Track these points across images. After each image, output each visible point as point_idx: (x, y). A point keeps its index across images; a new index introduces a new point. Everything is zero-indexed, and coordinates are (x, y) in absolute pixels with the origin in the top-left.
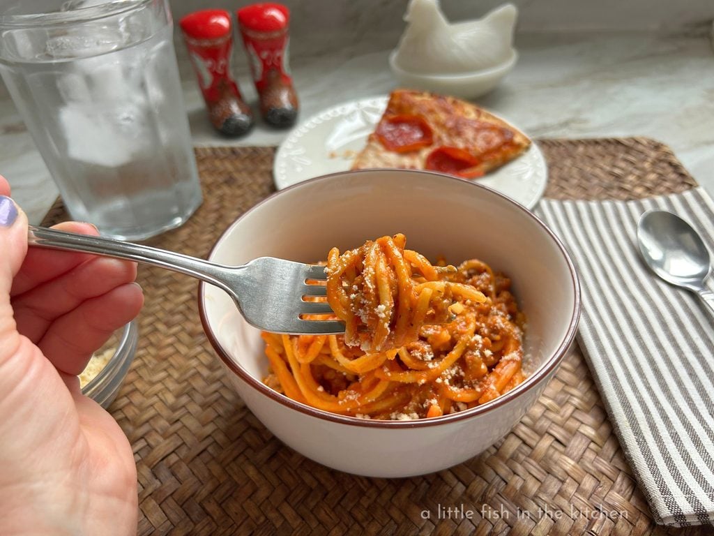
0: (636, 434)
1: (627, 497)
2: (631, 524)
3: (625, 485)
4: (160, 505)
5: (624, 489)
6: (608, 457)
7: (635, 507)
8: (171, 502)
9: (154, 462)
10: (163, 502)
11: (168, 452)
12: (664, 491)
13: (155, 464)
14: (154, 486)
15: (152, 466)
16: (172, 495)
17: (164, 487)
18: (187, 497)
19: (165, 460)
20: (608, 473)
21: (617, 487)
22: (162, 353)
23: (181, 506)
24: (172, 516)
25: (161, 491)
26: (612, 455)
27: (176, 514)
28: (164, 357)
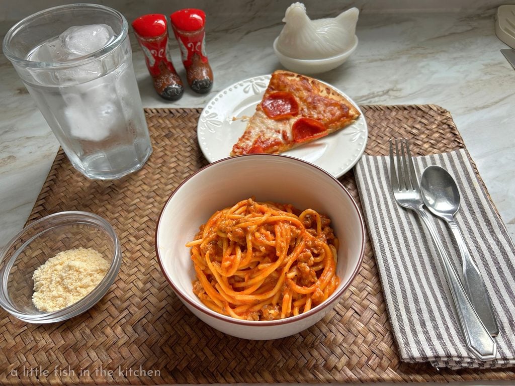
0: (396, 311)
1: (390, 345)
2: (390, 360)
3: (389, 339)
4: (139, 348)
5: (388, 341)
8: (144, 346)
10: (140, 346)
11: (141, 317)
12: (407, 344)
13: (134, 324)
14: (135, 337)
15: (133, 326)
16: (145, 342)
17: (140, 338)
19: (140, 322)
20: (381, 332)
21: (385, 340)
22: (134, 256)
23: (150, 348)
24: (146, 354)
25: (139, 340)
26: (384, 322)
27: (148, 352)
28: (135, 259)
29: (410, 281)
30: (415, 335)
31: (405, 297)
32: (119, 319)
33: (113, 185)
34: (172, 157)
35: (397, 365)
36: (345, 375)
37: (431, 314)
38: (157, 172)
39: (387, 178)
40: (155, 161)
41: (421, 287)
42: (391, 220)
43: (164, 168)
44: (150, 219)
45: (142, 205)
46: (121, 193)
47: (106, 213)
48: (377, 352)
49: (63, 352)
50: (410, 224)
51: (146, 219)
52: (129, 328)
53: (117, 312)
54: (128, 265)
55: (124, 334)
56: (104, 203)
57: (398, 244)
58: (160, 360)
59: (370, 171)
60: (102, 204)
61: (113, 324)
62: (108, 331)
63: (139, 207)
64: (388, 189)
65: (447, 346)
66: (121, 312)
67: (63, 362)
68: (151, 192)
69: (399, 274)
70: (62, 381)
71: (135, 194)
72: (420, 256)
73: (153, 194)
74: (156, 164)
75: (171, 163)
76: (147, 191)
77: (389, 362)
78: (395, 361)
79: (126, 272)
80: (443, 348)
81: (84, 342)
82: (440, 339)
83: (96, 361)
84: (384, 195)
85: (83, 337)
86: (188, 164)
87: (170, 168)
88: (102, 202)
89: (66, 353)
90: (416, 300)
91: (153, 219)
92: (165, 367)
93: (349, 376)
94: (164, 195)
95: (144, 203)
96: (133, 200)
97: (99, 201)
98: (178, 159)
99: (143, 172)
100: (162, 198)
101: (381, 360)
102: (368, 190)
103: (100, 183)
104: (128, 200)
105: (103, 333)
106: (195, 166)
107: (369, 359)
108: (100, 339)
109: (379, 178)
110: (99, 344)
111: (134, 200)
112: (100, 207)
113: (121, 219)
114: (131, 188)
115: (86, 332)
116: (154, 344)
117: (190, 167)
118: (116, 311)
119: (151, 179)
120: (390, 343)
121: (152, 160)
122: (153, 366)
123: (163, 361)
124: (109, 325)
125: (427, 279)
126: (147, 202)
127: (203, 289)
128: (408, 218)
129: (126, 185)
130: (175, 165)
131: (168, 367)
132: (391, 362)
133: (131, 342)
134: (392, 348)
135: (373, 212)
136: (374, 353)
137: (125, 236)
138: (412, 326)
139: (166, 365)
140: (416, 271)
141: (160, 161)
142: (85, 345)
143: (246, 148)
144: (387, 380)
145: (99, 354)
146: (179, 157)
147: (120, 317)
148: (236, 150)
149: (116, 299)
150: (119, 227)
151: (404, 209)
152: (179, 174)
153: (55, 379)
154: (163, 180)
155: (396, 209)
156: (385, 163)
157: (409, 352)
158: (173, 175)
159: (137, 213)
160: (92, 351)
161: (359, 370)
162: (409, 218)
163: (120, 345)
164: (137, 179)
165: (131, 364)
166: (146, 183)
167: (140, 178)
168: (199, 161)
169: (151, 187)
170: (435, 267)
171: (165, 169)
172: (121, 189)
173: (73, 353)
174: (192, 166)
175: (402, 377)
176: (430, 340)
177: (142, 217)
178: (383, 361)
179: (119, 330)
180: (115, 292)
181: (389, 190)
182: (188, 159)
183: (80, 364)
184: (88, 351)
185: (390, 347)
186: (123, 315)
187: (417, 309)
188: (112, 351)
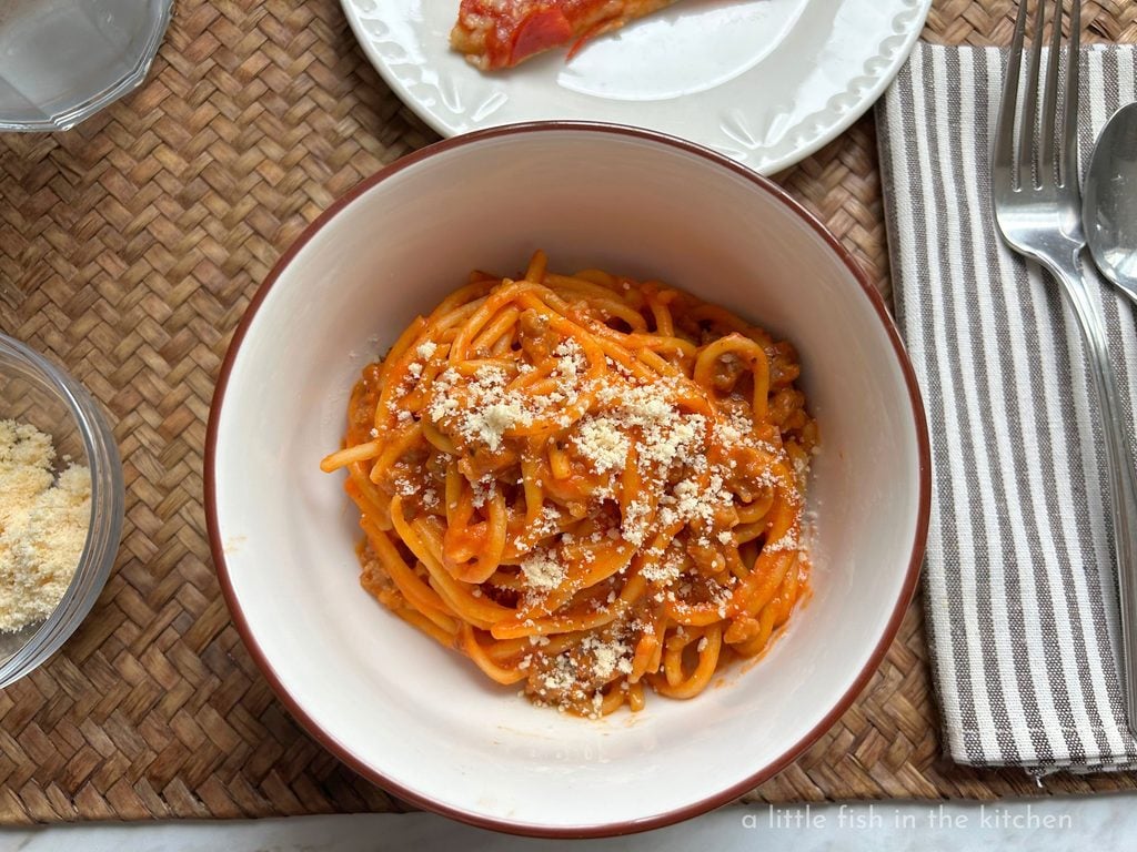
0: (954, 621)
1: (918, 703)
2: (912, 743)
3: (919, 684)
4: (225, 718)
5: (915, 690)
6: (907, 634)
7: (924, 718)
8: (240, 712)
9: (202, 644)
10: (228, 713)
11: (219, 627)
13: (203, 647)
14: (211, 685)
15: (200, 652)
16: (240, 701)
17: (225, 689)
18: (265, 705)
19: (218, 639)
20: (900, 662)
21: (907, 686)
22: (170, 422)
23: (258, 720)
24: (249, 735)
25: (222, 696)
26: (910, 633)
27: (252, 731)
28: (176, 432)
29: (1005, 522)
30: (996, 694)
31: (983, 576)
32: (155, 633)
33: (59, 147)
34: (246, 29)
35: (929, 757)
36: (791, 787)
37: (1048, 627)
38: (202, 96)
39: (981, 136)
40: (188, 46)
41: (1034, 538)
42: (973, 304)
43: (224, 76)
44: (203, 286)
45: (167, 231)
46: (92, 184)
47: (55, 264)
48: (882, 722)
49: (14, 734)
50: (1028, 314)
51: (187, 286)
52: (189, 660)
53: (147, 609)
54: (157, 453)
55: (177, 678)
56: (41, 223)
57: (984, 392)
58: (290, 753)
59: (931, 111)
60: (36, 228)
61: (141, 647)
62: (130, 667)
63: (160, 238)
64: (979, 178)
65: (1078, 729)
66: (159, 608)
67: (19, 762)
68: (191, 179)
69: (976, 502)
70: (29, 816)
71: (141, 186)
72: (1043, 430)
73: (197, 187)
74: (194, 58)
75: (245, 56)
76: (177, 174)
77: (911, 748)
78: (928, 747)
79: (154, 478)
80: (1067, 736)
81: (67, 702)
82: (1062, 704)
83: (111, 758)
84: (964, 205)
85: (60, 687)
86: (306, 60)
87: (246, 79)
88: (35, 221)
89: (23, 734)
90: (1013, 584)
91: (211, 287)
92: (305, 771)
93: (801, 789)
94: (237, 191)
95: (176, 224)
96: (136, 214)
97: (24, 217)
98: (269, 39)
99: (152, 97)
100: (232, 203)
101: (892, 743)
102: (917, 194)
103: (12, 141)
104: (119, 211)
105: (116, 673)
106: (332, 70)
107: (858, 742)
108: (113, 694)
109: (956, 139)
110: (110, 708)
111: (140, 212)
112: (33, 238)
113: (109, 287)
114: (123, 161)
115: (66, 671)
116: (268, 707)
117: (312, 73)
118: (144, 605)
119: (185, 123)
120: (920, 696)
121: (181, 39)
122: (273, 767)
123: (298, 754)
124: (130, 649)
125: (1053, 507)
126: (185, 222)
127: (390, 582)
128: (1024, 294)
129: (104, 150)
130: (261, 64)
131: (314, 769)
132: (916, 748)
133: (201, 701)
134: (923, 709)
135: (924, 280)
136: (874, 726)
137: (130, 350)
138: (991, 664)
139: (308, 766)
140: (1023, 484)
141: (206, 45)
142: (72, 710)
143: (509, 12)
144: (897, 796)
145: (115, 738)
146: (272, 27)
147: (159, 626)
148: (473, 21)
149: (138, 568)
150: (106, 316)
151: (1019, 258)
152: (280, 104)
153: (10, 810)
154: (227, 130)
155: (993, 260)
156: (982, 77)
157: (973, 743)
158: (256, 108)
159: (157, 265)
160: (94, 728)
161: (828, 772)
162: (1028, 292)
163: (170, 711)
164: (138, 124)
165: (208, 766)
166: (170, 139)
167: (149, 121)
168: (344, 48)
169: (189, 157)
170: (1080, 467)
171: (226, 80)
172: (88, 164)
173: (42, 735)
174: (319, 66)
175: (938, 789)
176: (1035, 706)
177: (174, 277)
178: (894, 749)
179: (159, 663)
180: (131, 547)
181: (979, 186)
182: (303, 39)
183: (69, 767)
184: (83, 727)
185: (917, 708)
186: (167, 619)
187: (1011, 612)
188: (150, 729)
